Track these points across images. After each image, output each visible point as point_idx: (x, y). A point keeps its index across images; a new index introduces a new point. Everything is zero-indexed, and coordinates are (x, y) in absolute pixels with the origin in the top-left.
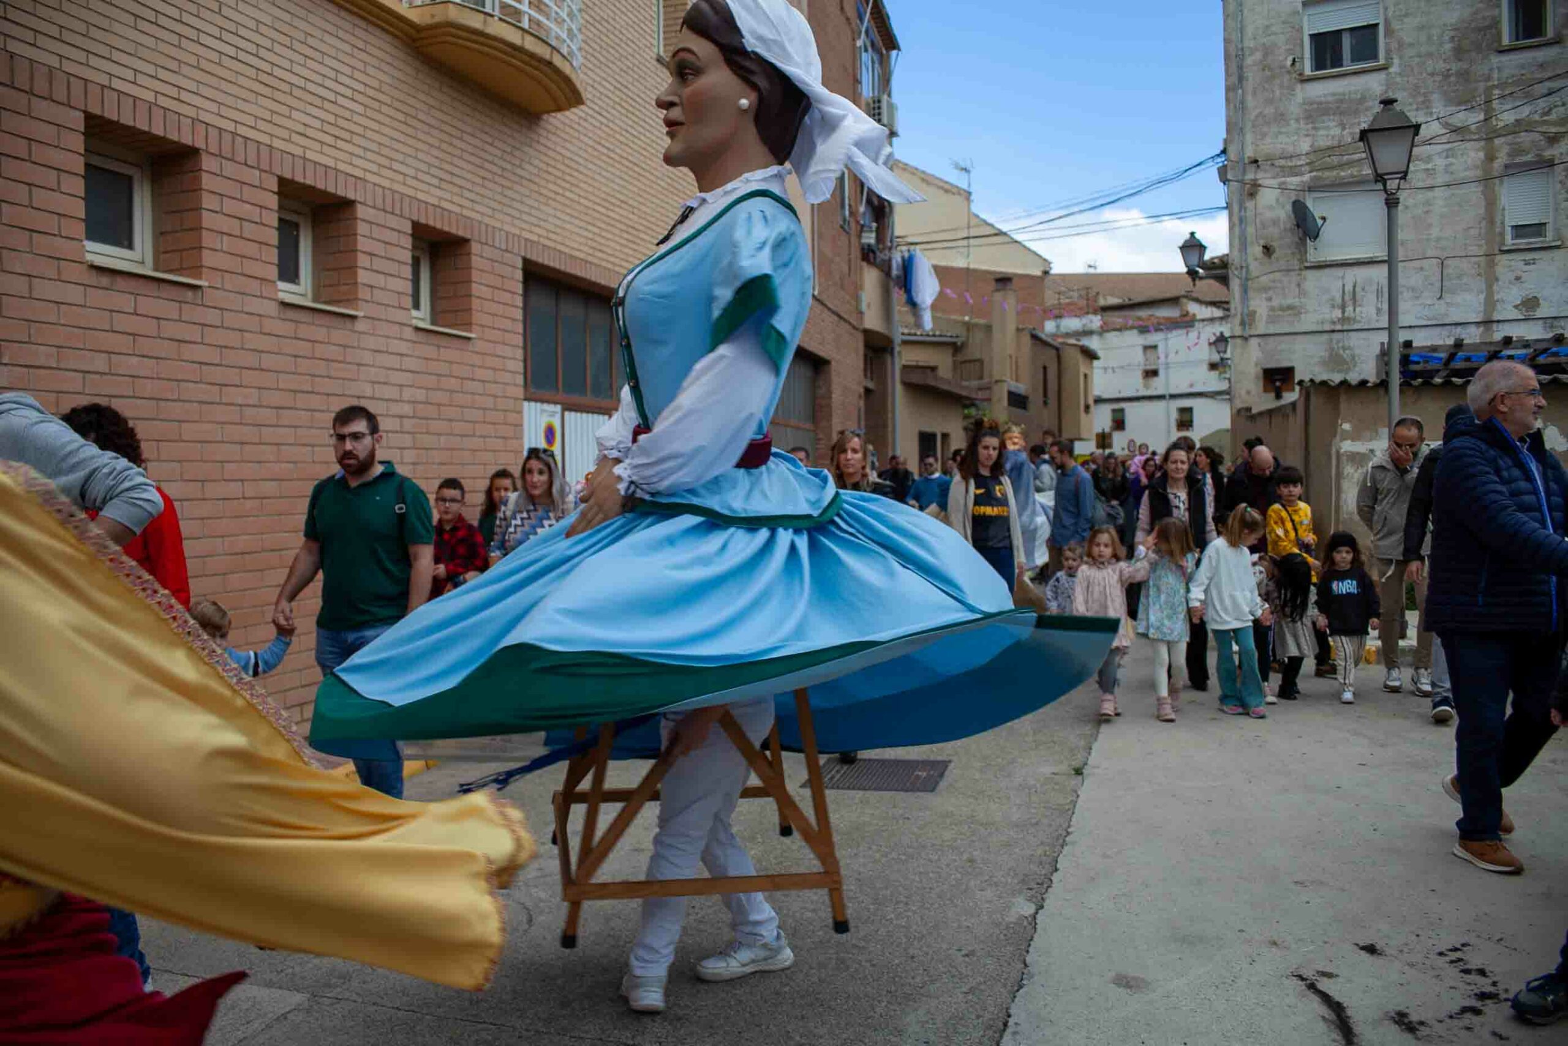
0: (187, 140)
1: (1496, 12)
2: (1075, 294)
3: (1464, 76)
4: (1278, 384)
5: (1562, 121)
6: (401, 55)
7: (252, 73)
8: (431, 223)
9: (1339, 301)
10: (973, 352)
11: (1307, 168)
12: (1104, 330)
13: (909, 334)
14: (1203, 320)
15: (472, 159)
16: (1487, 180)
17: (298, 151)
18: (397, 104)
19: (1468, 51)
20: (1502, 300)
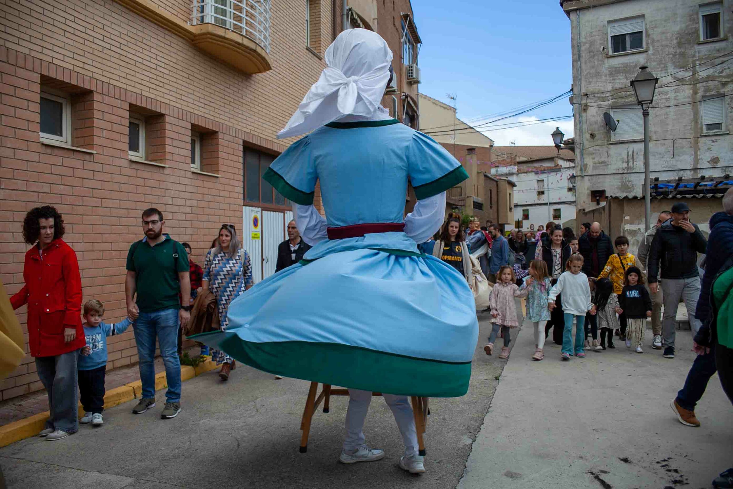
0: (87, 86)
1: (697, 26)
2: (505, 156)
3: (683, 55)
4: (598, 198)
5: (728, 76)
6: (186, 47)
7: (117, 56)
8: (200, 124)
9: (626, 159)
11: (610, 98)
12: (519, 172)
14: (565, 168)
15: (220, 95)
16: (694, 103)
17: (139, 92)
18: (185, 70)
19: (685, 43)
20: (702, 159)
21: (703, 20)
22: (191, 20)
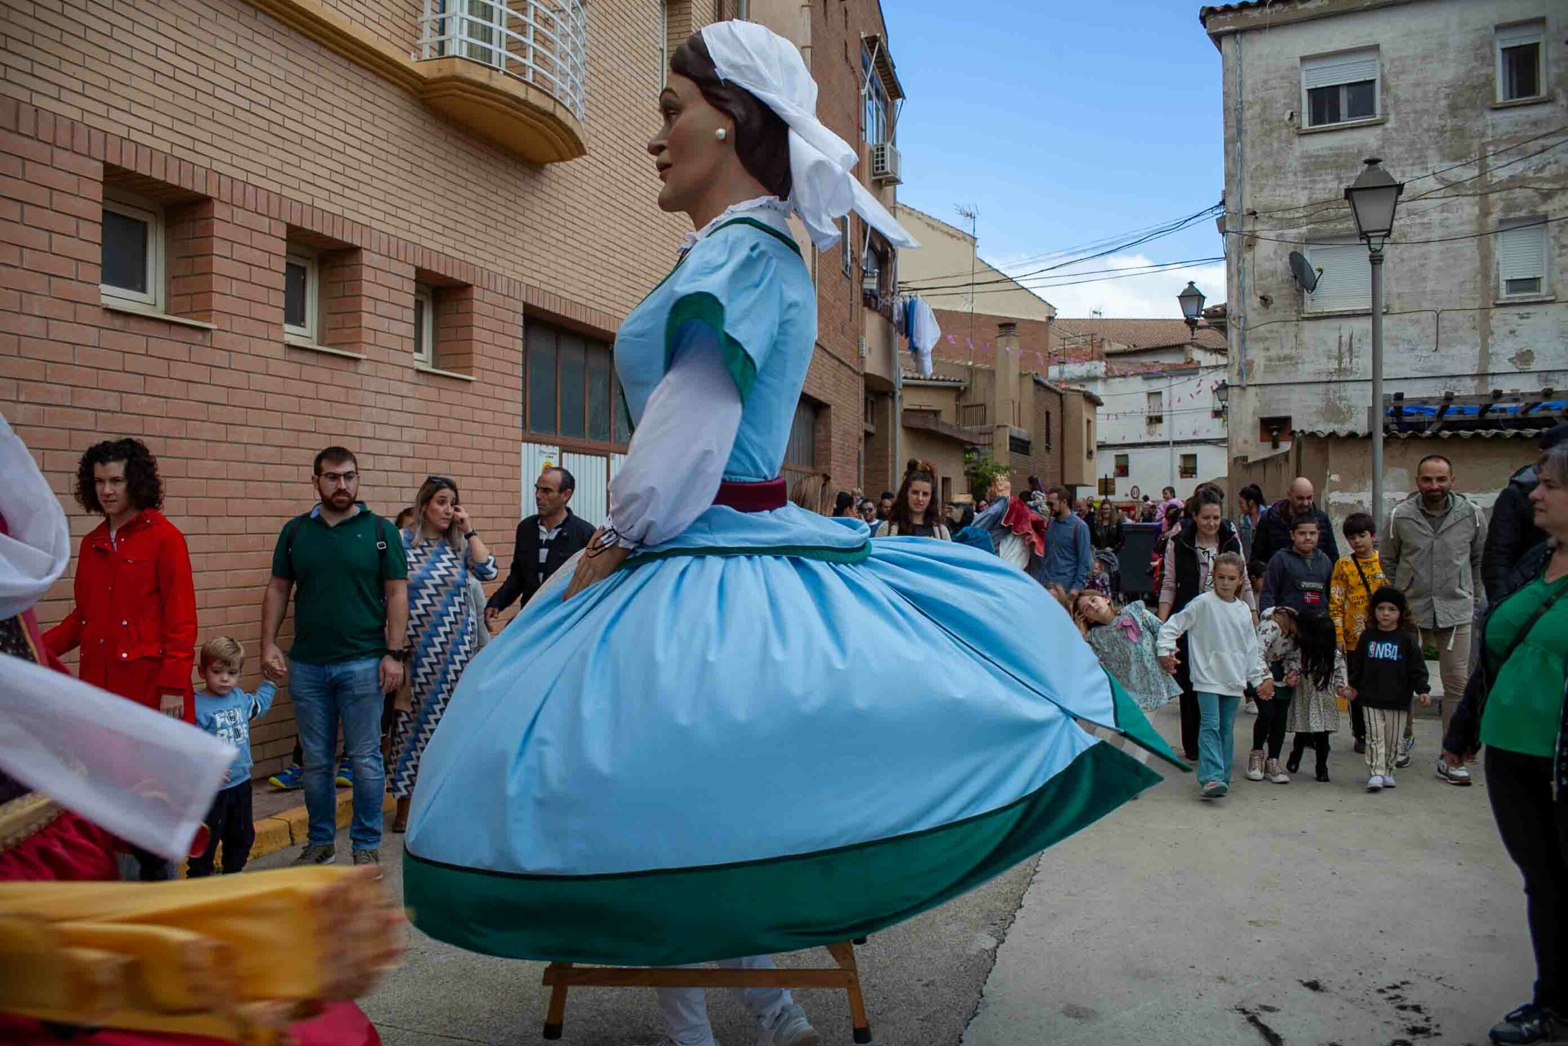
0: (200, 189)
1: (1490, 70)
2: (1081, 340)
3: (1459, 132)
4: (1275, 433)
5: (1556, 178)
6: (407, 106)
7: (264, 124)
8: (434, 269)
9: (1335, 352)
10: (977, 396)
11: (1304, 220)
12: (1109, 376)
13: (913, 378)
14: (1207, 368)
15: (478, 207)
16: (1481, 234)
17: (307, 200)
18: (403, 154)
19: (1463, 108)
20: (1496, 354)
21: (1503, 57)
22: (418, 49)
